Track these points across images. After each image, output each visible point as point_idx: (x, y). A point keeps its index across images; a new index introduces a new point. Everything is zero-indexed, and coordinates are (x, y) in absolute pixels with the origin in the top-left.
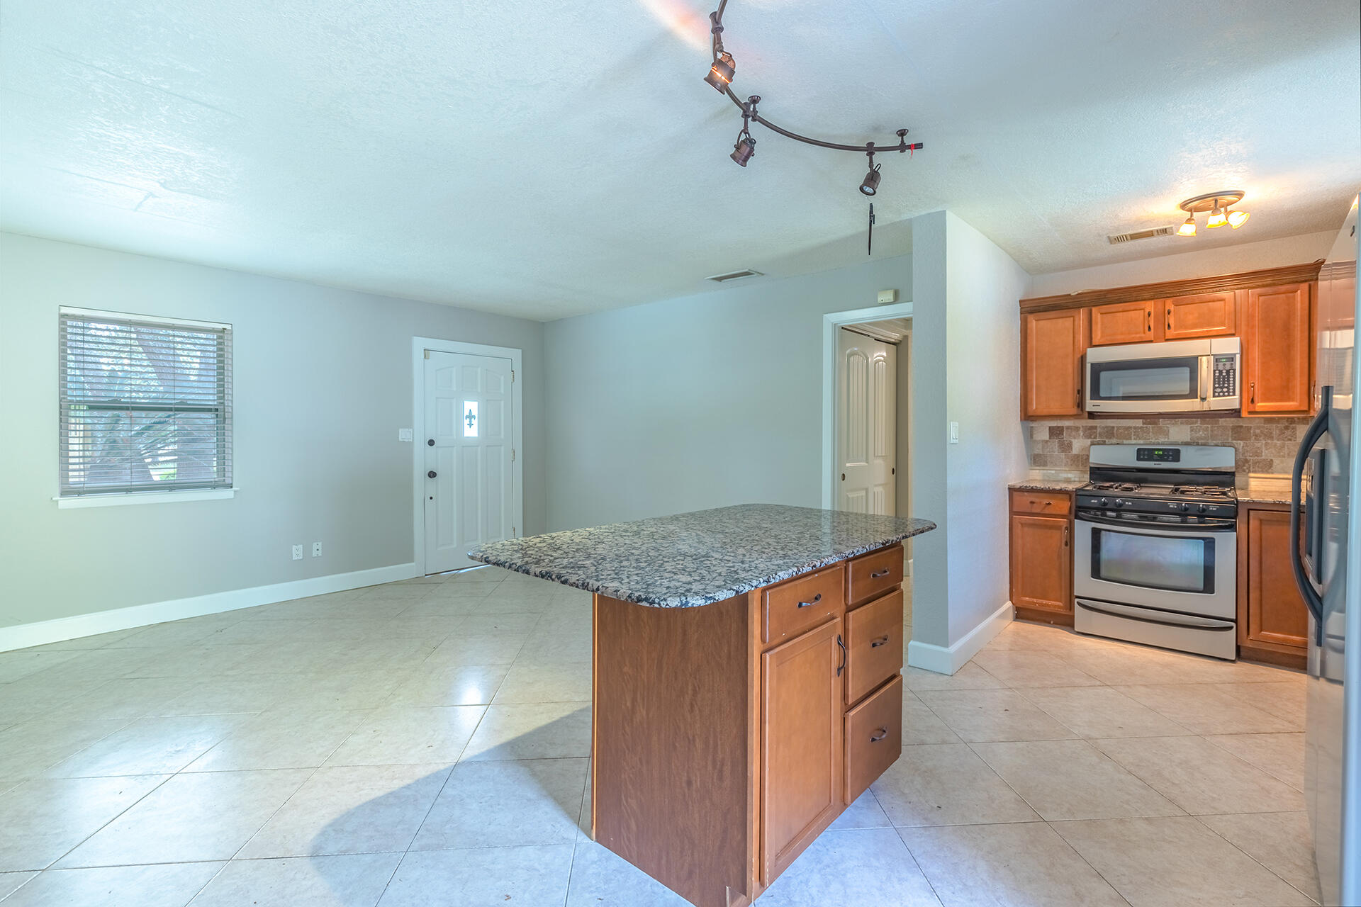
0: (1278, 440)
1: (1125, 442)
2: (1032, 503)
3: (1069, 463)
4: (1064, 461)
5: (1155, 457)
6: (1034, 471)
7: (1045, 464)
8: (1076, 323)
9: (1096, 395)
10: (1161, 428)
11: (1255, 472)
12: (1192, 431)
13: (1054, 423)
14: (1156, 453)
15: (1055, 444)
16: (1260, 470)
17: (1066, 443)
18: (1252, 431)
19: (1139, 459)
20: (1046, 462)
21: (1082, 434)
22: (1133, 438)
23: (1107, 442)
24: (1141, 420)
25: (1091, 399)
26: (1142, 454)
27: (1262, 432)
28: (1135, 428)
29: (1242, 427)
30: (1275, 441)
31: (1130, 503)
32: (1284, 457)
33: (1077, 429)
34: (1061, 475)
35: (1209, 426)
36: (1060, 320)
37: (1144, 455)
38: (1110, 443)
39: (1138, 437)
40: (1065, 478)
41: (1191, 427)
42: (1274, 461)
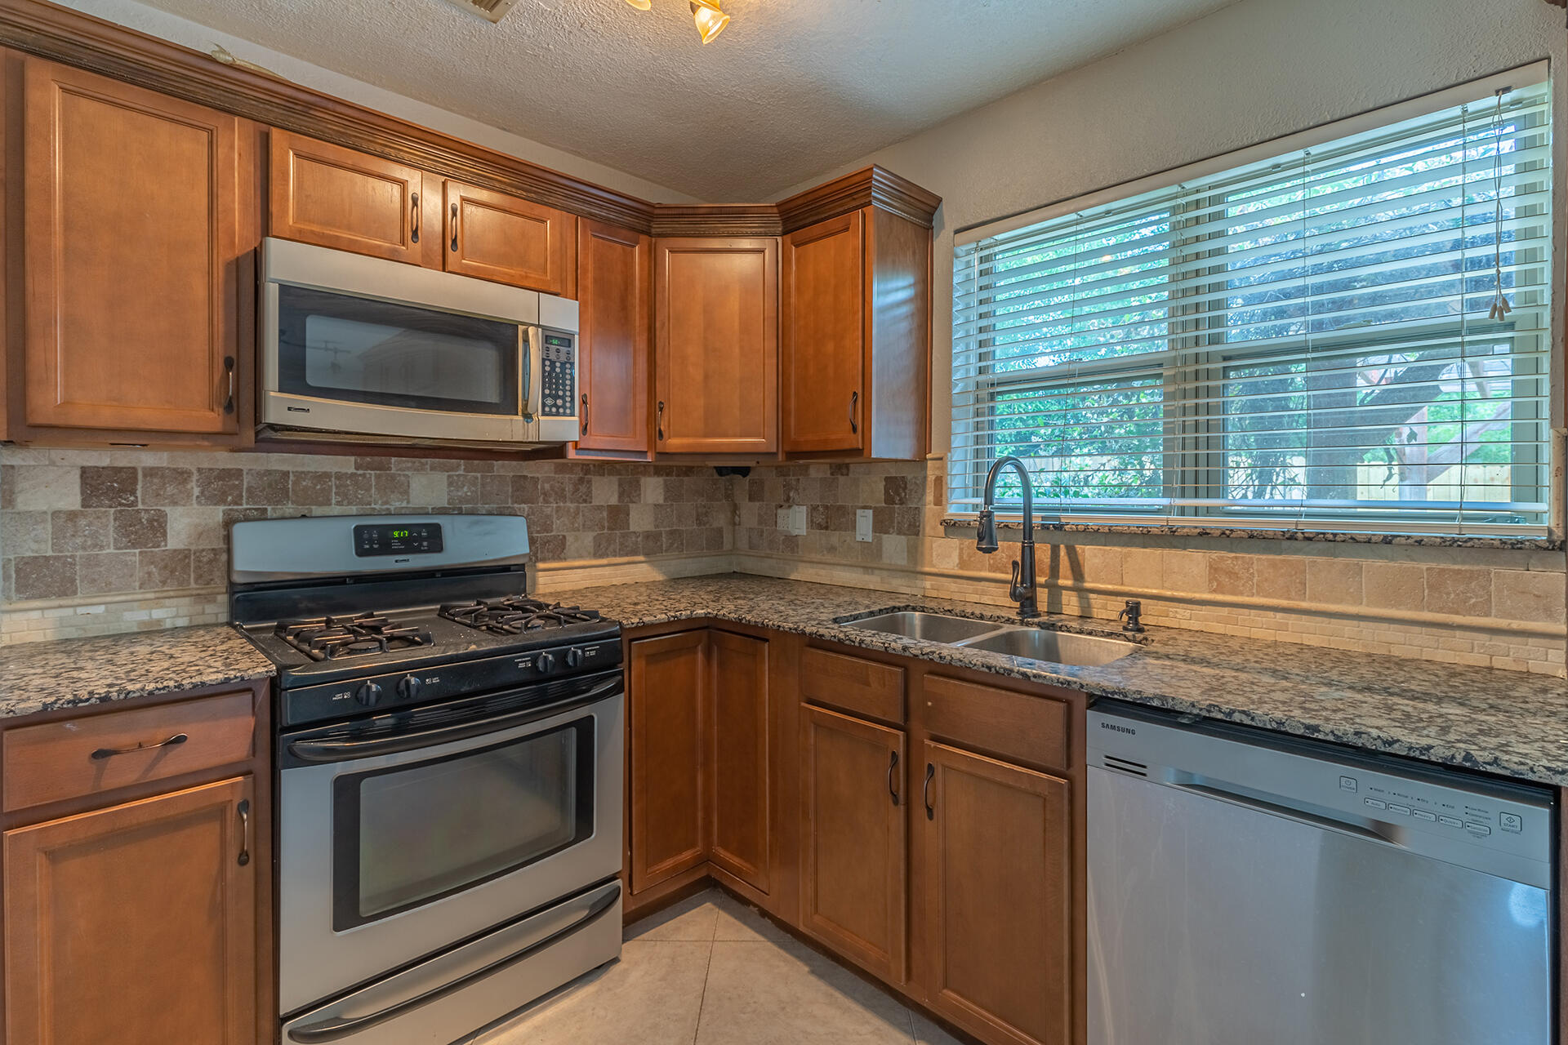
0: (572, 502)
1: (317, 510)
2: (100, 755)
3: (157, 577)
4: (139, 574)
5: (396, 545)
6: (15, 616)
7: (65, 588)
8: (221, 152)
9: (294, 378)
10: (393, 477)
11: (544, 560)
12: (450, 484)
13: (101, 458)
14: (396, 534)
15: (106, 522)
16: (551, 555)
17: (144, 517)
18: (539, 487)
19: (361, 552)
20: (73, 581)
21: (196, 491)
22: (333, 501)
23: (269, 513)
24: (352, 458)
25: (280, 390)
26: (370, 540)
27: (552, 487)
28: (339, 476)
29: (525, 477)
30: (568, 504)
31: (436, 680)
32: (579, 530)
33: (182, 476)
34: (127, 616)
35: (479, 475)
36: (166, 126)
37: (371, 541)
38: (278, 514)
39: (345, 499)
40: (141, 623)
41: (449, 476)
42: (567, 538)
